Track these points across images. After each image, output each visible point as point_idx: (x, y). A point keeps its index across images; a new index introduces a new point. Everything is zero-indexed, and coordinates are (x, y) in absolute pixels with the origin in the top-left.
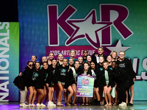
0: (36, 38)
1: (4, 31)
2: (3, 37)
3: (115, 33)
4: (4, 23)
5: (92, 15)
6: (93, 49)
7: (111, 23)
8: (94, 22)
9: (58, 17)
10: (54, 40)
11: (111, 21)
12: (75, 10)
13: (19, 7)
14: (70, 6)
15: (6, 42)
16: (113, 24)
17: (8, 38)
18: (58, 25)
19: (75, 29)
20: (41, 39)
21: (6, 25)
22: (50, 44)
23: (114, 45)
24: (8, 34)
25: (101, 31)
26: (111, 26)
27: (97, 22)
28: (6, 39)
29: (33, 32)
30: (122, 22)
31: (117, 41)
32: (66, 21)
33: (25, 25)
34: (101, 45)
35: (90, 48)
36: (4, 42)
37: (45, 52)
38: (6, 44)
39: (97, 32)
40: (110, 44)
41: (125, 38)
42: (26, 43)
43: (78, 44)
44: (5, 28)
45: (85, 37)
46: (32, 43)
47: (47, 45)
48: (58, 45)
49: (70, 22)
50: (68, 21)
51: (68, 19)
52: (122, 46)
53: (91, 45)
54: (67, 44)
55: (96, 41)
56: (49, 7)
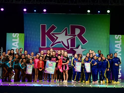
0: (33, 43)
1: (16, 38)
2: (15, 41)
3: (78, 41)
4: (16, 34)
5: (65, 31)
6: (65, 49)
7: (76, 35)
8: (66, 35)
9: (46, 31)
10: (43, 44)
11: (76, 34)
12: (56, 28)
13: (25, 25)
14: (53, 25)
15: (17, 44)
16: (77, 36)
17: (18, 42)
18: (46, 36)
19: (56, 38)
20: (36, 43)
21: (17, 35)
22: (41, 46)
23: (77, 48)
24: (18, 40)
25: (70, 40)
26: (75, 37)
27: (68, 34)
28: (17, 43)
29: (32, 39)
30: (82, 35)
31: (79, 46)
32: (51, 34)
33: (28, 35)
34: (70, 47)
35: (64, 49)
36: (16, 44)
37: (38, 51)
38: (17, 46)
39: (68, 40)
40: (75, 47)
41: (83, 44)
42: (28, 45)
43: (57, 47)
44: (16, 36)
45: (61, 43)
46: (31, 46)
47: (40, 47)
48: (46, 47)
49: (53, 34)
50: (52, 34)
51: (52, 33)
52: (82, 48)
53: (64, 48)
54: (51, 46)
55: (67, 45)
56: (41, 25)
